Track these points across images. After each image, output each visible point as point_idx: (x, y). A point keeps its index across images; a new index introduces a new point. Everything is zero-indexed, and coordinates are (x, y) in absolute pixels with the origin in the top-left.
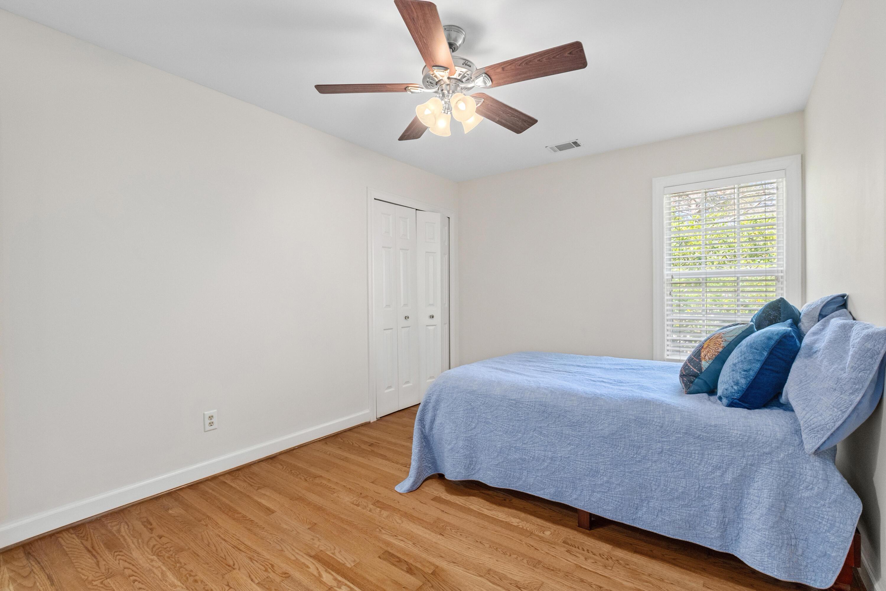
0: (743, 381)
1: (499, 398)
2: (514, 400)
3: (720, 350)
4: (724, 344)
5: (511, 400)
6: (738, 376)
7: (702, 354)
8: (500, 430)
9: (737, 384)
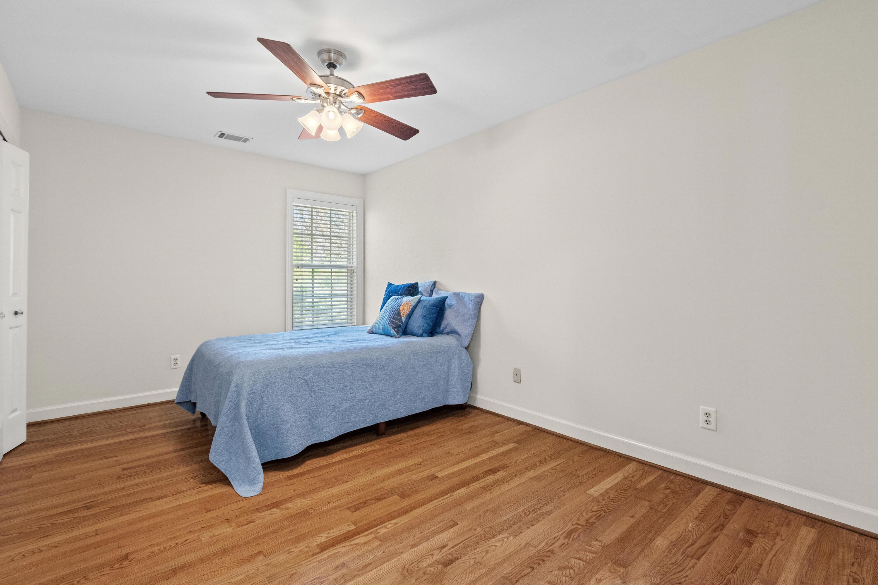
0: (431, 323)
1: (329, 365)
2: (341, 363)
3: (410, 310)
4: (412, 307)
5: (339, 363)
6: (428, 321)
7: (402, 314)
8: (333, 390)
9: (428, 325)
